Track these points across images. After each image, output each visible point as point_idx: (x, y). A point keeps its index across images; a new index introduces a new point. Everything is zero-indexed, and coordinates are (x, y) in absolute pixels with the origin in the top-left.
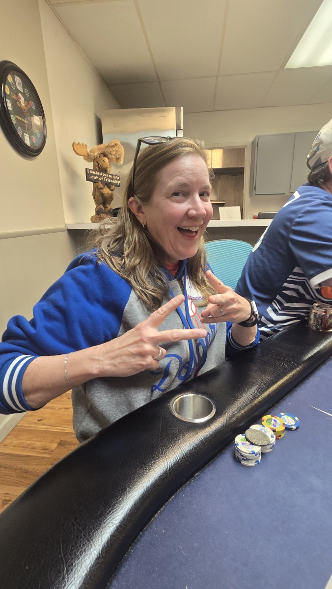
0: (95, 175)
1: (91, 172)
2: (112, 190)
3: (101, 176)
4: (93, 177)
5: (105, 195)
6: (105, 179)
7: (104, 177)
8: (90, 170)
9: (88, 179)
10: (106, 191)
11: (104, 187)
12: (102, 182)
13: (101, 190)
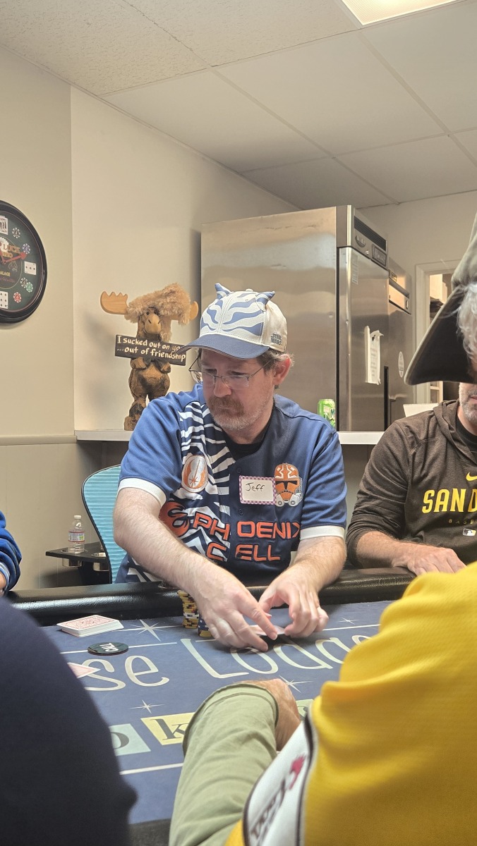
0: (131, 346)
1: (125, 341)
2: (163, 372)
3: (145, 348)
4: (127, 349)
5: (149, 381)
6: (152, 352)
7: (153, 348)
8: (125, 337)
9: (118, 354)
10: (152, 373)
11: (148, 366)
12: (146, 358)
13: (141, 373)
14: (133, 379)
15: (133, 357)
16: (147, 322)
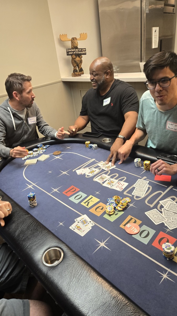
1: (69, 50)
2: (80, 58)
3: (74, 51)
4: (70, 53)
7: (77, 51)
10: (78, 59)
11: (76, 57)
12: (75, 55)
13: (75, 59)
14: (73, 61)
15: (71, 55)
16: (74, 43)
